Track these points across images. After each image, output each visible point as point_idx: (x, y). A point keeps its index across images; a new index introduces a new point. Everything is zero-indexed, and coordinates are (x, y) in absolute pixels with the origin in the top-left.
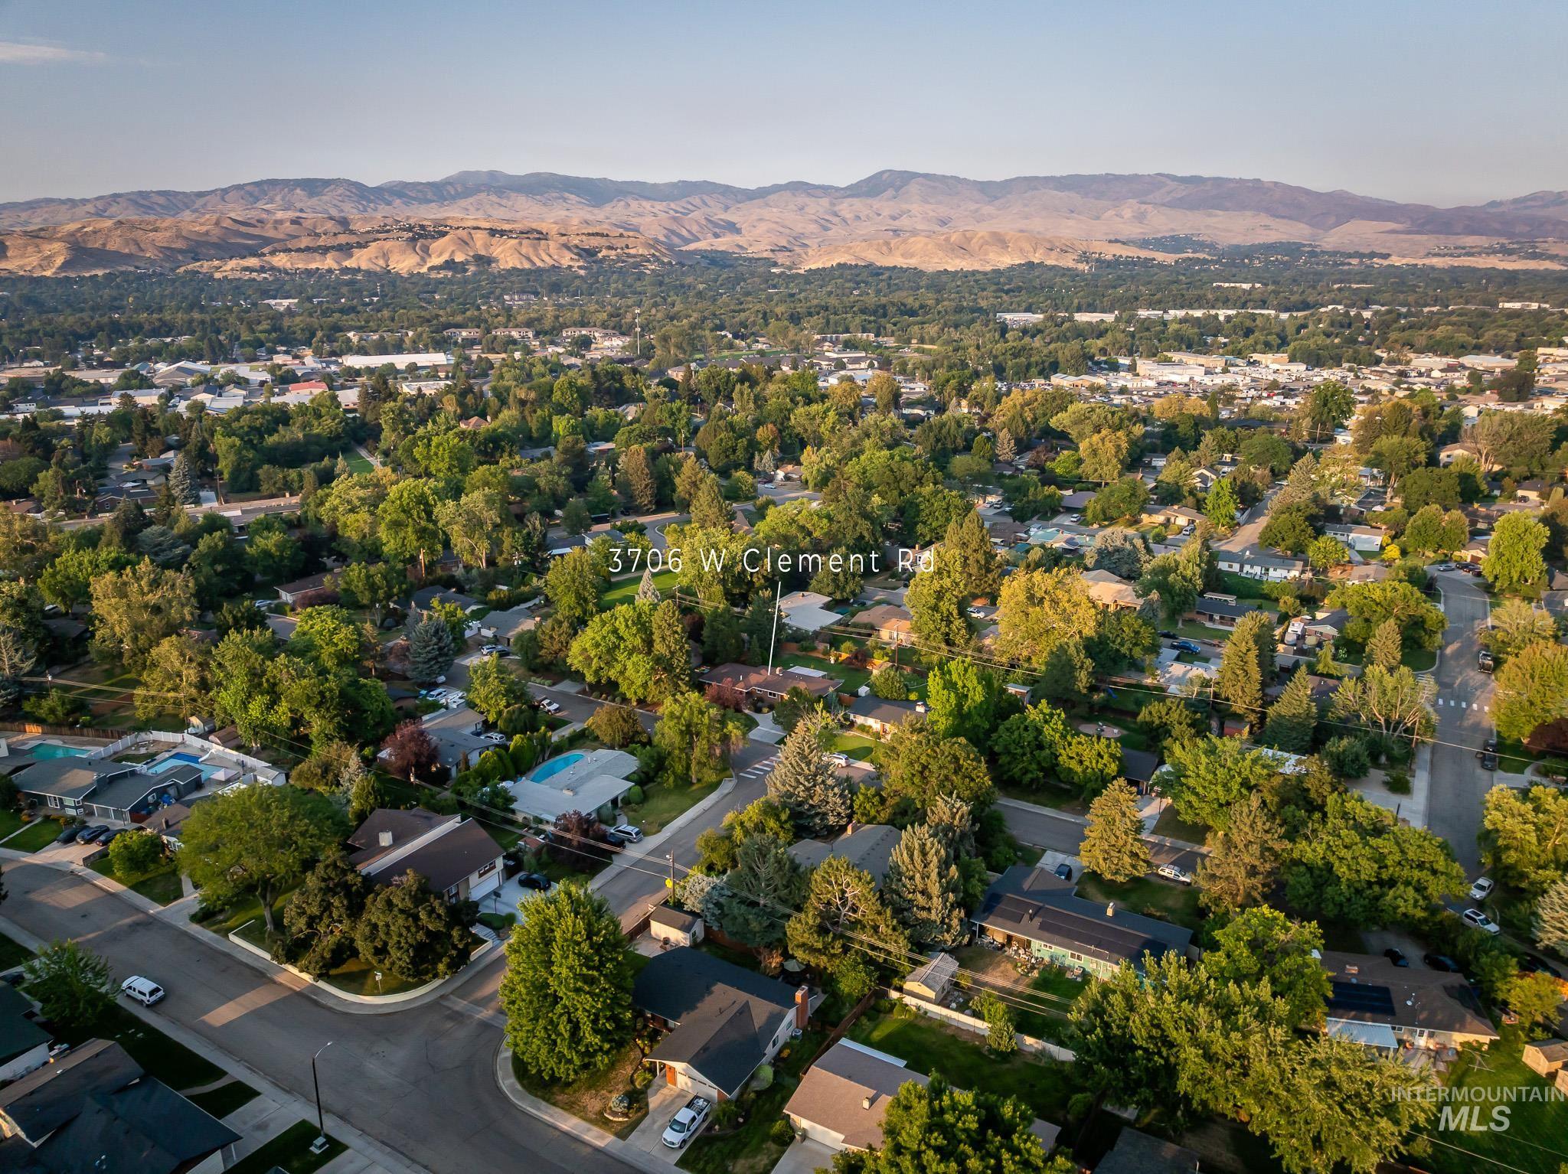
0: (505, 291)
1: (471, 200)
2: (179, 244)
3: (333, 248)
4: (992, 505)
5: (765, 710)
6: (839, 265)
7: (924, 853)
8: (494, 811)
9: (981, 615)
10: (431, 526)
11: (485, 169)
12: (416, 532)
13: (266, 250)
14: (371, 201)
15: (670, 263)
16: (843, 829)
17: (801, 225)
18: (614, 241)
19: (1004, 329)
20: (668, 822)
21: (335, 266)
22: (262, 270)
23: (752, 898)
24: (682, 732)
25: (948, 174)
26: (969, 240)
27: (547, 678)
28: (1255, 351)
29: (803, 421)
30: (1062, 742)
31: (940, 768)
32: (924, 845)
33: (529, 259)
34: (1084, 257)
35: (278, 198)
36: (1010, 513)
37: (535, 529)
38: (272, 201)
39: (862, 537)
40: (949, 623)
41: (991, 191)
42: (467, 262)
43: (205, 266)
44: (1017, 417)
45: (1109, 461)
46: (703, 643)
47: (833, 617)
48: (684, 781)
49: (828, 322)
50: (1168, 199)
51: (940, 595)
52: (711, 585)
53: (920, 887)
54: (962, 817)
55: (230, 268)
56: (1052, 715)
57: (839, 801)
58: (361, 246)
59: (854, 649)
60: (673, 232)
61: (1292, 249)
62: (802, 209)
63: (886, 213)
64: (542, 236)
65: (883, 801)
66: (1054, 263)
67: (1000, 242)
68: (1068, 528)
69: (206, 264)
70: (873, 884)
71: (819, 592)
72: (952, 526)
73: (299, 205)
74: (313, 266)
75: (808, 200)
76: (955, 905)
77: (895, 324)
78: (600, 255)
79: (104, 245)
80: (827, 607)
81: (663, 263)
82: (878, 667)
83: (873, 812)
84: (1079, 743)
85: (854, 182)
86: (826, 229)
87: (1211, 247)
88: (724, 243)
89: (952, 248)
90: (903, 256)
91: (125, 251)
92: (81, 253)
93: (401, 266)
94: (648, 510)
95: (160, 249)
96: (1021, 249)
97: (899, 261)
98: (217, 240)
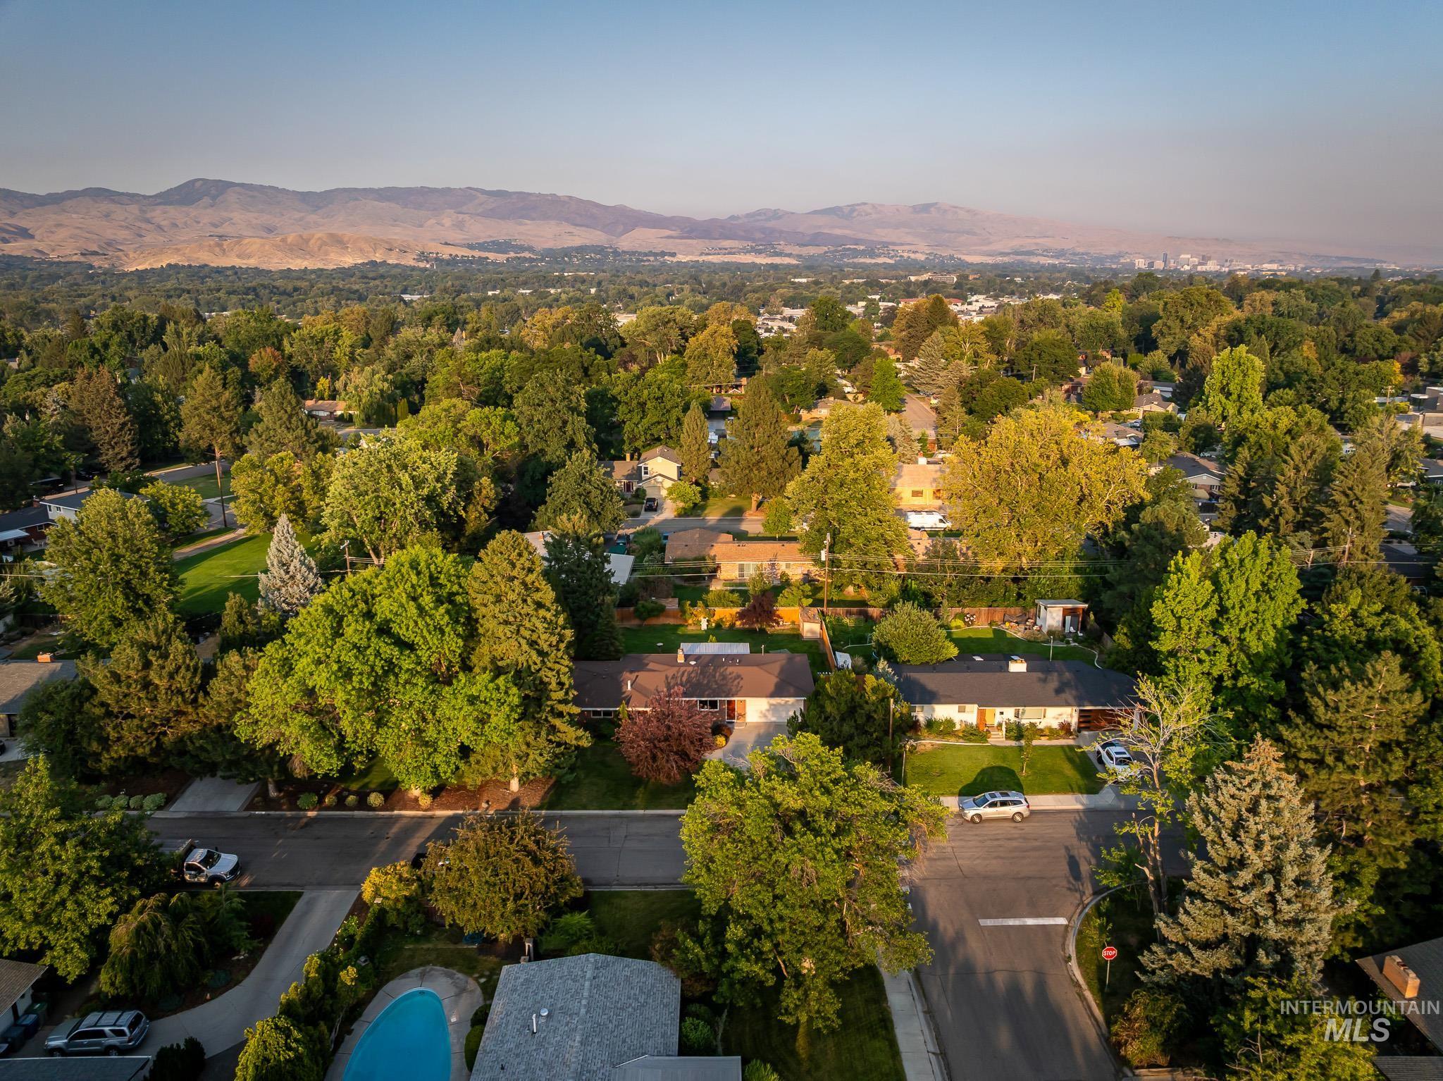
6: (169, 265)
17: (111, 231)
26: (307, 241)
34: (423, 256)
41: (312, 201)
50: (480, 210)
62: (107, 216)
63: (205, 220)
66: (395, 262)
67: (339, 242)
75: (112, 207)
85: (163, 190)
86: (141, 235)
87: (532, 249)
88: (18, 248)
89: (291, 250)
90: (239, 256)
94: (128, 467)
96: (362, 251)
97: (236, 261)
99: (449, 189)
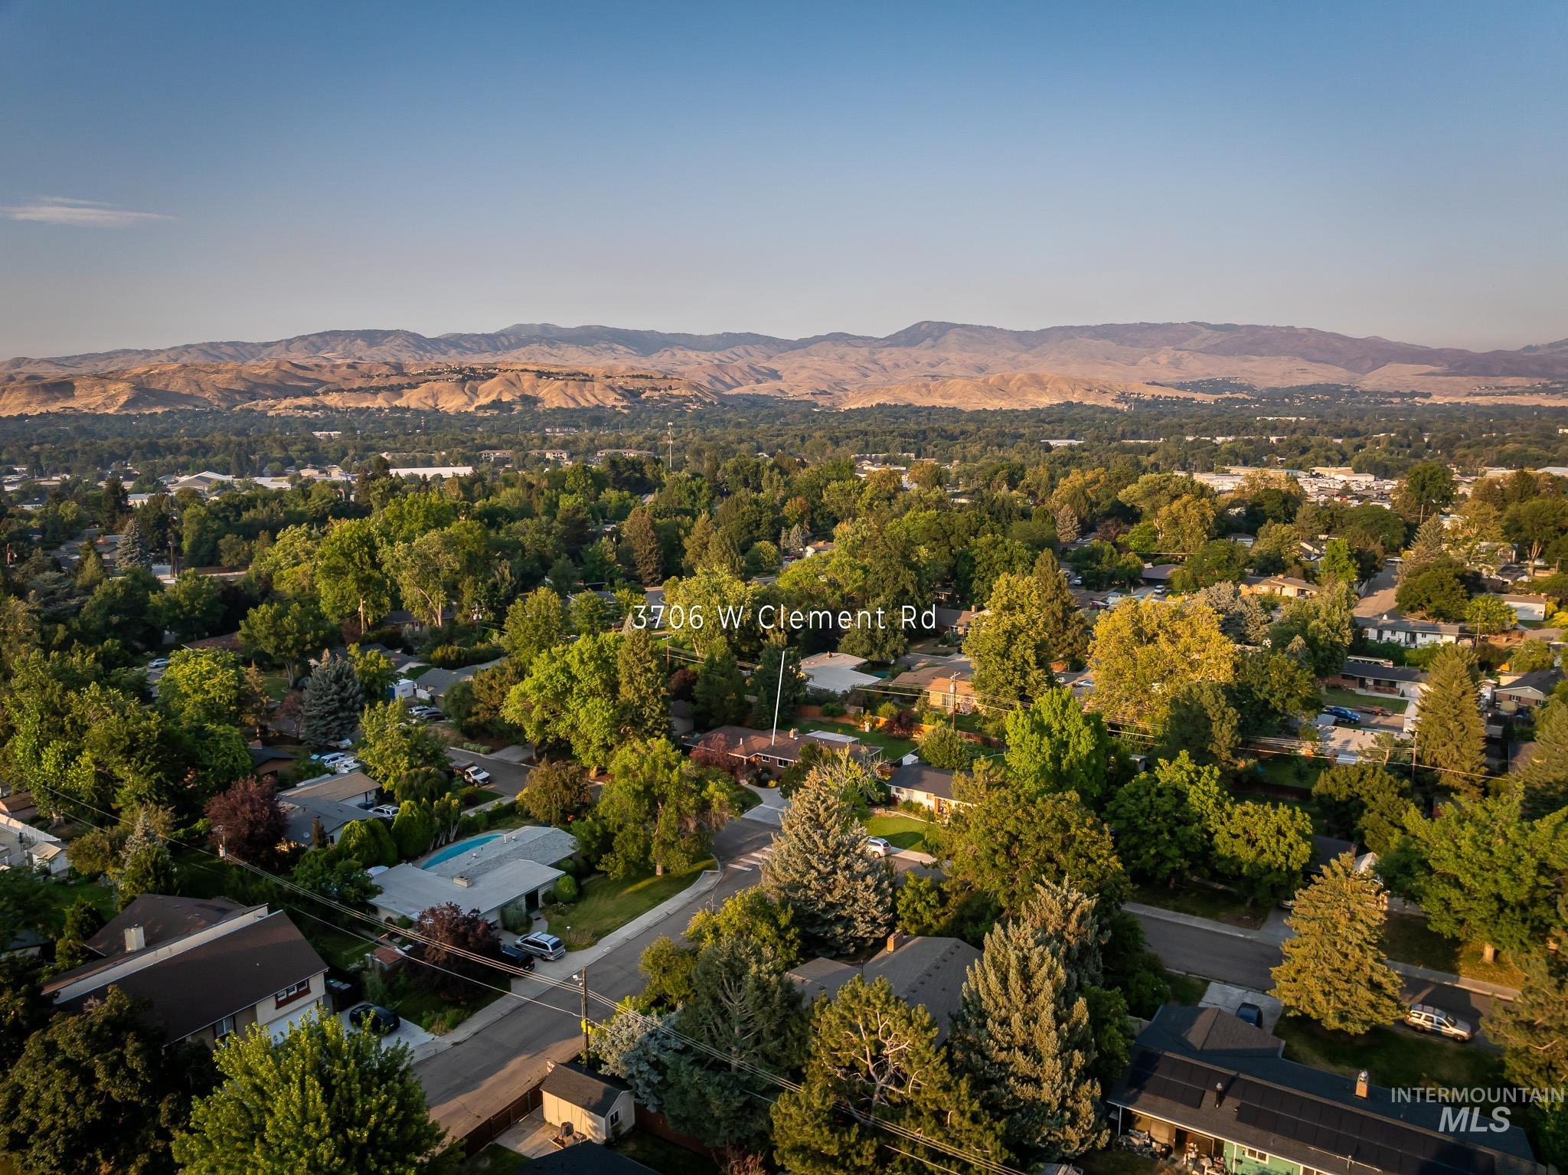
0: (547, 425)
1: (523, 350)
2: (239, 386)
3: (384, 388)
5: (772, 783)
6: (878, 405)
7: (1026, 977)
8: (344, 909)
10: (377, 574)
11: (538, 322)
12: (358, 580)
13: (320, 391)
14: (427, 351)
15: (712, 403)
16: (881, 943)
17: (841, 372)
18: (657, 383)
19: (1049, 448)
20: (609, 931)
21: (385, 405)
22: (315, 408)
23: (717, 1054)
24: (637, 794)
25: (985, 324)
26: (1008, 382)
27: (483, 744)
28: (1316, 465)
29: (836, 497)
30: (1218, 813)
31: (1039, 839)
32: (1026, 958)
33: (574, 399)
34: (1123, 397)
35: (340, 348)
36: (1083, 584)
37: (503, 579)
38: (333, 350)
39: (904, 591)
40: (1024, 675)
41: (1026, 340)
42: (514, 402)
43: (260, 405)
44: (1080, 496)
45: (1193, 531)
46: (694, 701)
47: (869, 680)
48: (641, 868)
49: (867, 445)
50: (1203, 345)
52: (711, 637)
53: (1021, 1038)
54: (1083, 917)
55: (285, 406)
56: (1198, 773)
57: (873, 898)
58: (411, 386)
59: (895, 711)
60: (716, 379)
61: (1334, 390)
62: (842, 358)
63: (924, 361)
64: (587, 378)
65: (943, 899)
66: (1092, 403)
67: (1038, 383)
69: (261, 403)
70: (934, 1032)
71: (852, 652)
73: (358, 355)
74: (364, 405)
75: (848, 350)
76: (1086, 1074)
77: (935, 447)
78: (643, 396)
79: (167, 385)
80: (860, 669)
81: (705, 403)
82: (927, 732)
83: (928, 918)
84: (1246, 814)
85: (893, 333)
86: (866, 376)
87: (1250, 389)
88: (766, 388)
89: (991, 391)
90: (941, 396)
91: (187, 391)
92: (143, 392)
93: (449, 405)
94: (653, 580)
95: (219, 390)
96: (1060, 391)
97: (938, 402)
98: (274, 382)
99: (1171, 324)
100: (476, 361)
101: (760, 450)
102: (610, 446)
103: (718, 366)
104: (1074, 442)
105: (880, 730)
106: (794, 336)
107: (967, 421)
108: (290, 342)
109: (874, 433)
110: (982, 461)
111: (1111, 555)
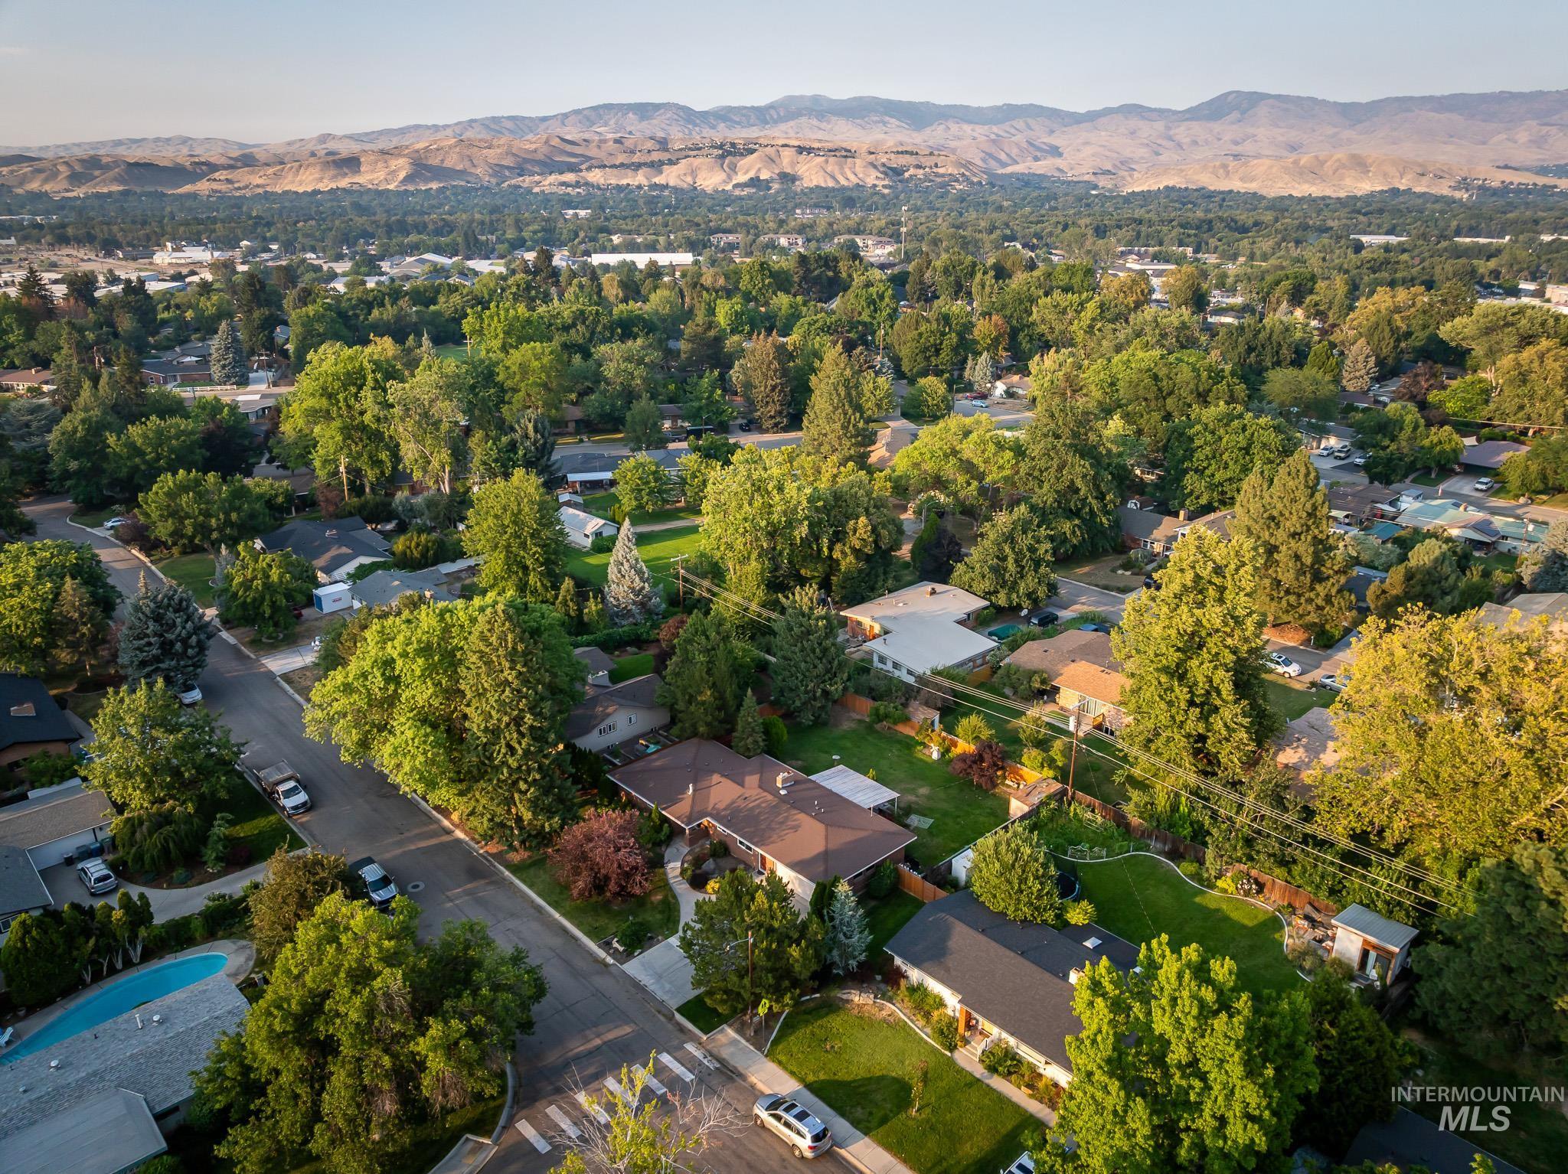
0: (798, 206)
1: (792, 123)
2: (508, 162)
3: (645, 164)
4: (1330, 453)
6: (1167, 188)
9: (1293, 669)
11: (810, 93)
13: (583, 167)
14: (696, 125)
15: (979, 183)
17: (1130, 149)
18: (923, 160)
19: (1359, 247)
21: (645, 182)
22: (577, 185)
26: (1322, 163)
29: (1049, 315)
33: (833, 177)
34: (1464, 184)
35: (612, 122)
36: (1366, 468)
38: (606, 124)
39: (1073, 489)
40: (1209, 711)
41: (1352, 114)
42: (772, 180)
43: (526, 181)
44: (1384, 325)
47: (976, 645)
49: (1139, 234)
51: (1193, 643)
52: (747, 559)
55: (549, 183)
58: (671, 163)
60: (990, 155)
62: (1133, 133)
63: (1227, 138)
64: (849, 154)
66: (1423, 190)
67: (1360, 165)
68: (1470, 501)
69: (528, 179)
71: (969, 590)
72: (1253, 479)
73: (627, 129)
74: (624, 182)
75: (1140, 124)
77: (1220, 240)
78: (907, 175)
79: (442, 161)
80: (975, 622)
81: (972, 183)
85: (1194, 104)
86: (1158, 154)
88: (1043, 167)
89: (1301, 173)
90: (1241, 179)
91: (460, 167)
92: (421, 168)
93: (707, 183)
94: (776, 425)
95: (490, 166)
96: (1385, 175)
97: (1237, 185)
98: (542, 157)
100: (739, 135)
101: (1012, 238)
102: (849, 232)
103: (994, 141)
104: (1393, 240)
105: (951, 760)
106: (1082, 109)
107: (1267, 208)
108: (565, 116)
109: (1150, 223)
110: (1273, 261)
111: (1416, 427)
